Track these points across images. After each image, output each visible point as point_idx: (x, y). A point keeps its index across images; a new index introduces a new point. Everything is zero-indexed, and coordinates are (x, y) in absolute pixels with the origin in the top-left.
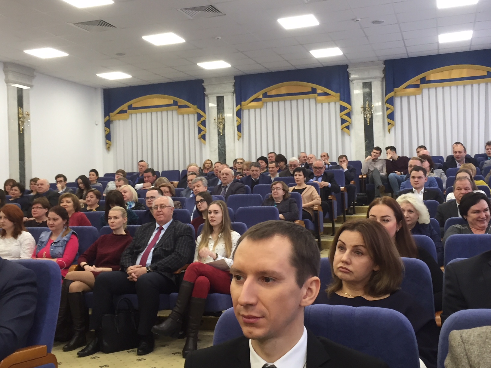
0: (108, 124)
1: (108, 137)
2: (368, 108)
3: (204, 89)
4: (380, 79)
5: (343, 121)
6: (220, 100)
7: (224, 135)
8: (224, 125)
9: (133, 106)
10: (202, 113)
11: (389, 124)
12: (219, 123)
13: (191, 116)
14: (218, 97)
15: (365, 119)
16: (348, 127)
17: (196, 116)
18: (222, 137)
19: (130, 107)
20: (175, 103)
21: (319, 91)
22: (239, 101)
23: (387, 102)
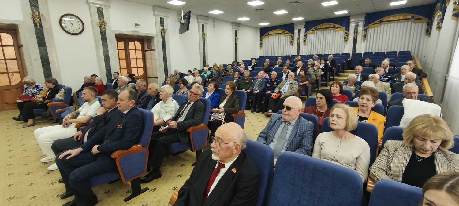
0: (261, 40)
1: (261, 44)
2: (356, 33)
3: (294, 27)
4: (363, 21)
5: (345, 38)
6: (299, 31)
7: (300, 43)
8: (300, 40)
9: (270, 34)
10: (292, 35)
11: (364, 39)
12: (298, 39)
13: (289, 37)
14: (299, 30)
15: (354, 37)
16: (346, 40)
17: (290, 36)
18: (299, 44)
19: (269, 34)
20: (284, 32)
21: (336, 27)
22: (306, 31)
23: (364, 30)
